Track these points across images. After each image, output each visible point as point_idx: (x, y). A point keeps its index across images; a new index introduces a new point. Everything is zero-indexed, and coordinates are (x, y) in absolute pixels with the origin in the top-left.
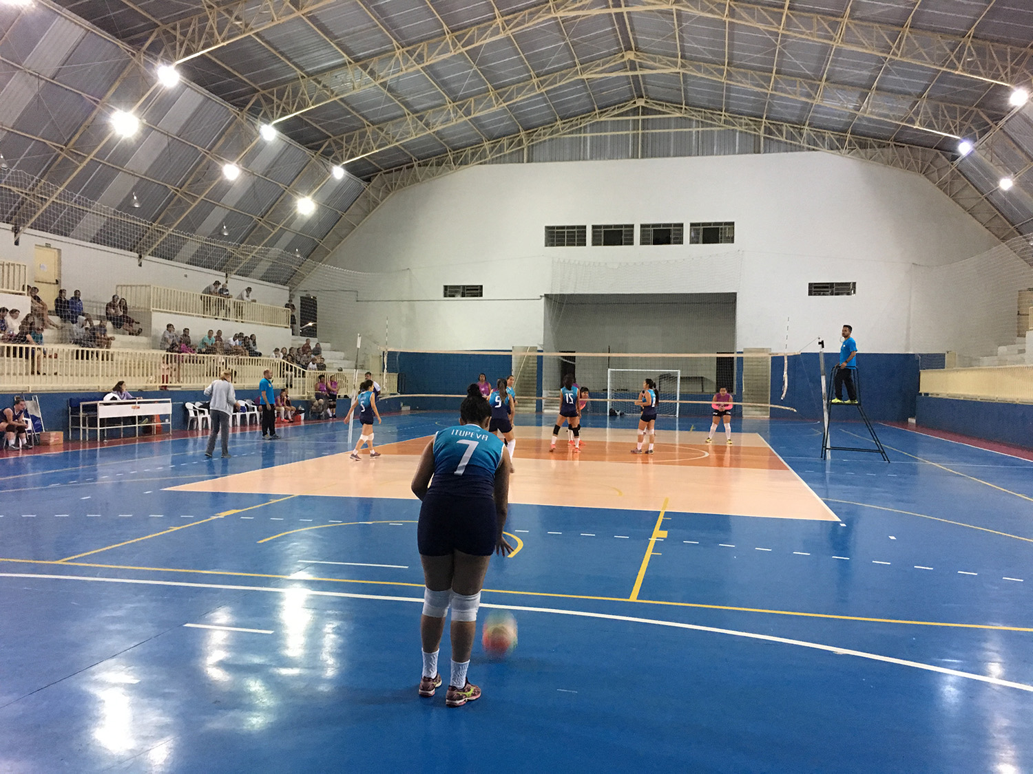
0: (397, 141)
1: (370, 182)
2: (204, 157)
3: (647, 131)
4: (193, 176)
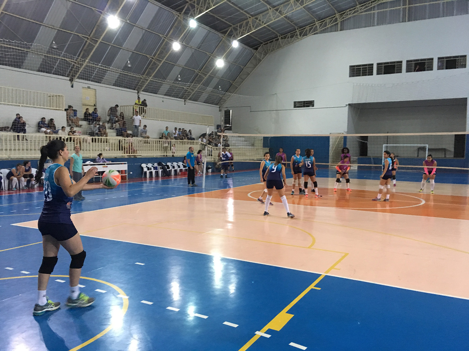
0: (265, 24)
1: (257, 50)
2: (164, 40)
3: (411, 6)
4: (160, 50)
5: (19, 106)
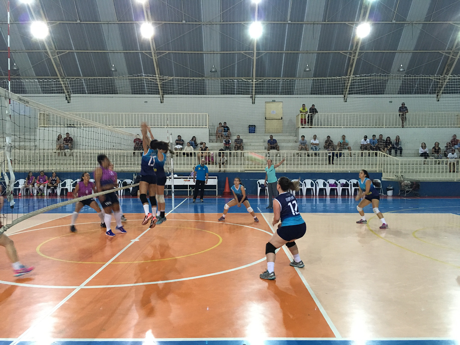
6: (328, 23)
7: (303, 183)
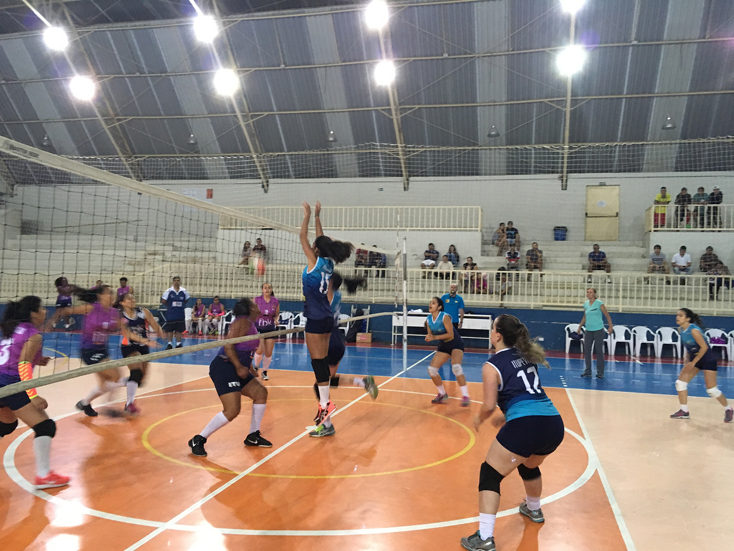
5: (406, 230)
6: (710, 40)
7: (655, 333)
